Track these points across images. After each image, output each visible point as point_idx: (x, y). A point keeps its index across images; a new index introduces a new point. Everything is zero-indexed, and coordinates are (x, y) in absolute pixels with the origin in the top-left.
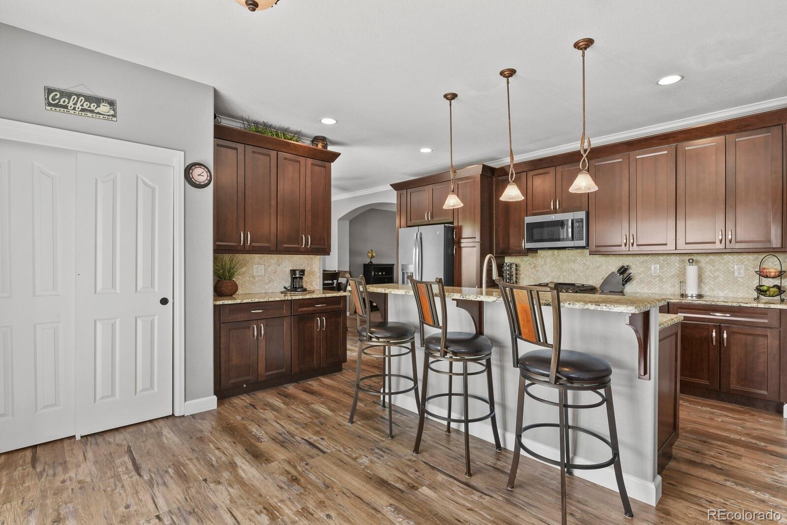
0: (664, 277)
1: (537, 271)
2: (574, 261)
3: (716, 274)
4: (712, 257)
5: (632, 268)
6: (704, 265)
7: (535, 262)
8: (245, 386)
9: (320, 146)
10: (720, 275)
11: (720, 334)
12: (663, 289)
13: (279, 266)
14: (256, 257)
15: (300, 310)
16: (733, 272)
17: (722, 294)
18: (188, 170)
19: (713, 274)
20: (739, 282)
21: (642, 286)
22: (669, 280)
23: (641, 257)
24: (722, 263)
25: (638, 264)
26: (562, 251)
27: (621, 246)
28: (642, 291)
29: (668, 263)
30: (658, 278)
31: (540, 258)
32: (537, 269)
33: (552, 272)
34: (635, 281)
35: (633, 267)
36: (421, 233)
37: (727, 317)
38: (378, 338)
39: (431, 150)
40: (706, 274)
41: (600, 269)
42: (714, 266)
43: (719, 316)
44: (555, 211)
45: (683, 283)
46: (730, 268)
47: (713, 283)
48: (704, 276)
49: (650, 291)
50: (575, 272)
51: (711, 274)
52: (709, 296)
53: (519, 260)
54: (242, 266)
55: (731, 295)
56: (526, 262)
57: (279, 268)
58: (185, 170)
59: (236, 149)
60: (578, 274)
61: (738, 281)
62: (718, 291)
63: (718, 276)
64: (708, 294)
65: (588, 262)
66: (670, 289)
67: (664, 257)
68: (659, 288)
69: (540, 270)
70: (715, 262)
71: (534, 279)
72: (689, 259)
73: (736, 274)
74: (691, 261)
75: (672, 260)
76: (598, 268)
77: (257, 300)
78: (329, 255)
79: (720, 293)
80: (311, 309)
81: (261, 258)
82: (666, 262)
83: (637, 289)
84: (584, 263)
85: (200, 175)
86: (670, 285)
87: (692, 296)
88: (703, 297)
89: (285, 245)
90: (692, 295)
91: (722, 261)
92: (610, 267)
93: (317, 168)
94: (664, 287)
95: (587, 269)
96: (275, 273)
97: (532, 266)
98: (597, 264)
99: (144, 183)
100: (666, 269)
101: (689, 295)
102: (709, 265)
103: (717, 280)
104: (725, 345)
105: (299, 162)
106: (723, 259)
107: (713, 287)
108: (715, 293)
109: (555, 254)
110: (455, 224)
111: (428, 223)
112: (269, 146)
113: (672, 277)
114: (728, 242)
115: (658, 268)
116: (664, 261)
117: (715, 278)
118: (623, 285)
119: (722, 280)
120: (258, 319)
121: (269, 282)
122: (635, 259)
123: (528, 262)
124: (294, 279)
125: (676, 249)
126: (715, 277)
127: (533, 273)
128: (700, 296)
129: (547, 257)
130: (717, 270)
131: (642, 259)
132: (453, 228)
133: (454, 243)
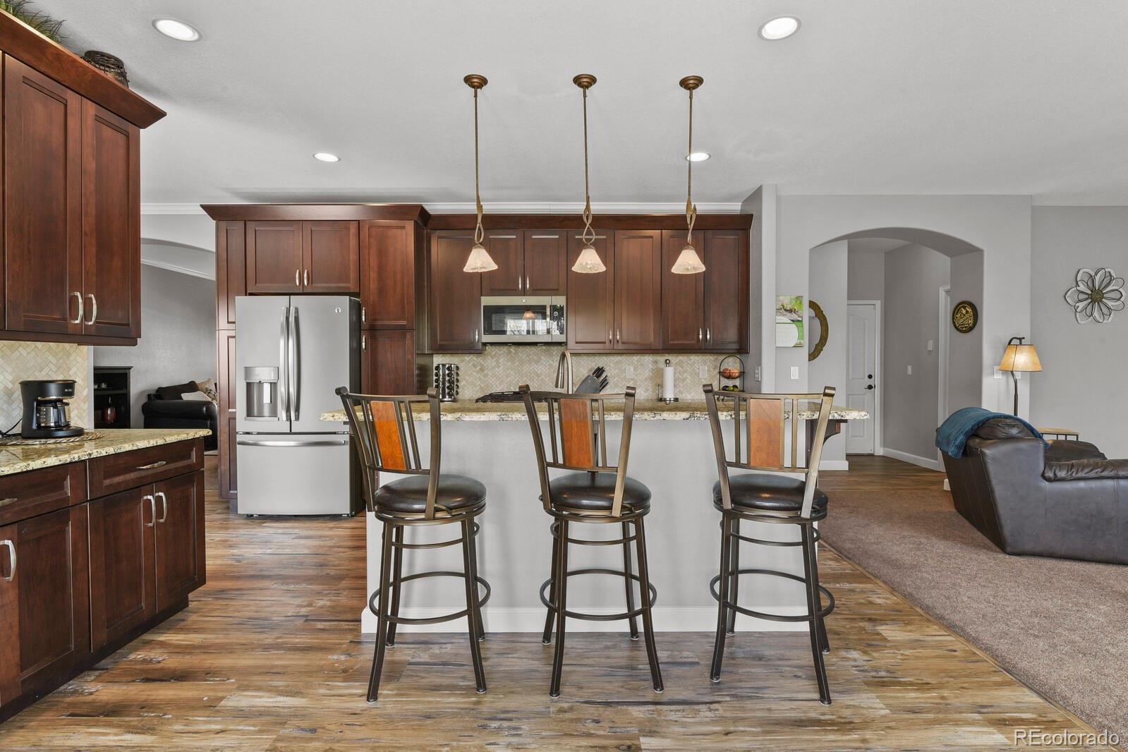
0: (638, 380)
1: (486, 376)
2: (537, 362)
4: (681, 358)
5: (605, 369)
7: (483, 363)
10: (688, 377)
15: (107, 482)
16: (698, 374)
19: (683, 376)
22: (643, 384)
23: (615, 357)
24: (689, 364)
25: (611, 365)
26: (521, 347)
27: (604, 343)
29: (641, 365)
31: (489, 357)
32: (485, 373)
33: (507, 376)
34: (611, 387)
35: (607, 369)
36: (297, 310)
39: (337, 159)
42: (682, 367)
44: (524, 293)
45: (660, 386)
46: (695, 369)
47: (682, 385)
50: (538, 376)
51: (680, 377)
53: (457, 359)
56: (469, 362)
60: (542, 379)
62: (686, 393)
63: (686, 378)
66: (644, 393)
67: (638, 357)
69: (491, 374)
70: (683, 363)
71: (481, 388)
72: (666, 360)
73: (701, 376)
74: (668, 362)
75: (645, 361)
79: (688, 395)
80: (132, 476)
82: (639, 363)
86: (644, 389)
87: (670, 400)
90: (670, 398)
91: (689, 362)
92: (581, 369)
97: (478, 369)
100: (640, 370)
101: (667, 399)
102: (678, 367)
103: (686, 382)
106: (691, 359)
107: (682, 389)
108: (683, 395)
109: (511, 352)
110: (364, 297)
111: (301, 291)
113: (646, 379)
115: (632, 370)
116: (637, 361)
117: (684, 380)
118: (600, 390)
119: (689, 382)
122: (609, 359)
123: (472, 363)
127: (480, 379)
128: (676, 400)
129: (500, 355)
130: (685, 371)
131: (617, 359)
132: (360, 304)
133: (360, 329)
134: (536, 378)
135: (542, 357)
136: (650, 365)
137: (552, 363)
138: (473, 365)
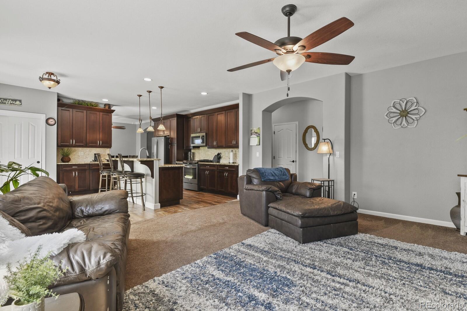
1: (200, 155)
8: (70, 193)
9: (107, 107)
13: (90, 152)
14: (80, 149)
15: (93, 167)
18: (47, 121)
21: (224, 160)
25: (222, 152)
31: (200, 150)
33: (203, 155)
34: (223, 158)
38: (103, 173)
39: (156, 108)
43: (226, 168)
44: (199, 132)
50: (209, 155)
54: (74, 152)
57: (90, 153)
58: (46, 120)
59: (69, 111)
71: (199, 158)
74: (232, 151)
77: (74, 163)
78: (111, 148)
81: (82, 149)
85: (51, 122)
89: (90, 144)
90: (231, 162)
93: (105, 116)
95: (212, 154)
96: (88, 155)
98: (214, 152)
99: (31, 125)
105: (96, 114)
112: (83, 109)
115: (227, 153)
118: (219, 159)
120: (75, 170)
121: (86, 158)
124: (95, 157)
131: (223, 150)
132: (169, 138)
133: (169, 144)
135: (207, 150)
137: (209, 151)
138: (197, 152)
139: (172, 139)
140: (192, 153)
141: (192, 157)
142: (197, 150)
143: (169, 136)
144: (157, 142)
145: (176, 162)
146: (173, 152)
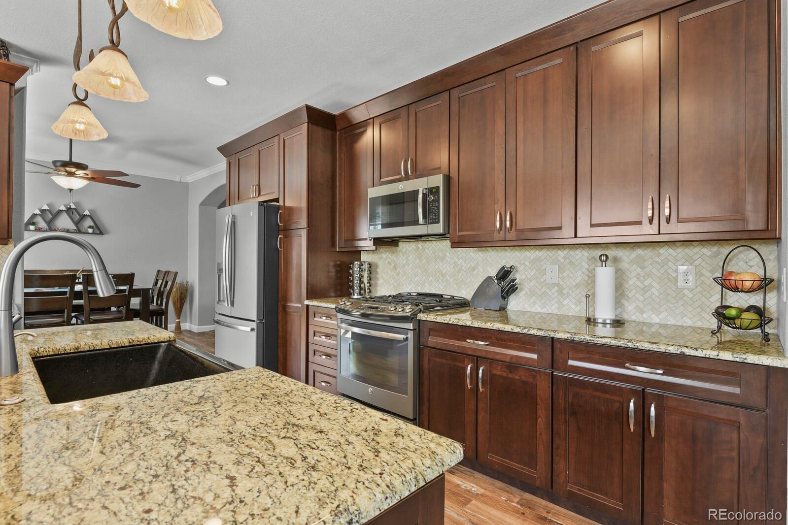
0: (565, 286)
1: (398, 274)
3: (646, 283)
4: (640, 251)
5: (519, 270)
6: (627, 266)
7: (396, 260)
10: (654, 284)
11: (642, 410)
12: (564, 306)
16: (676, 279)
17: (656, 319)
19: (642, 283)
20: (685, 298)
21: (532, 300)
22: (573, 292)
23: (532, 251)
24: (657, 262)
25: (527, 263)
28: (533, 310)
29: (571, 263)
30: (556, 288)
31: (401, 255)
32: (397, 271)
33: (415, 275)
34: (524, 292)
35: (521, 268)
36: (234, 216)
37: (658, 375)
40: (631, 282)
41: (475, 272)
42: (643, 268)
43: (642, 371)
44: (407, 178)
45: (590, 298)
46: (670, 271)
47: (641, 299)
48: (627, 286)
49: (544, 311)
50: (443, 275)
51: (638, 283)
52: (635, 321)
55: (671, 321)
56: (385, 259)
60: (447, 280)
61: (685, 295)
62: (650, 312)
63: (650, 287)
64: (633, 318)
65: (461, 260)
66: (573, 307)
67: (566, 252)
68: (557, 305)
69: (402, 273)
70: (645, 261)
71: (394, 286)
72: (601, 256)
73: (681, 283)
74: (603, 258)
75: (577, 257)
76: (474, 270)
79: (653, 316)
82: (567, 261)
83: (526, 306)
84: (455, 263)
86: (574, 301)
87: (604, 324)
88: (624, 323)
90: (605, 320)
91: (658, 259)
92: (488, 268)
94: (565, 303)
95: (459, 272)
97: (392, 267)
98: (472, 263)
100: (567, 272)
101: (600, 321)
102: (635, 267)
103: (648, 294)
104: (653, 436)
106: (659, 255)
107: (641, 306)
108: (645, 315)
110: (281, 203)
113: (578, 286)
114: (663, 221)
115: (556, 270)
116: (565, 258)
117: (645, 289)
118: (504, 298)
119: (657, 293)
122: (524, 254)
125: (576, 236)
126: (645, 287)
127: (394, 277)
128: (618, 323)
129: (409, 252)
130: (649, 275)
131: (534, 255)
132: (279, 208)
133: (279, 230)
134: (441, 278)
135: (447, 254)
136: (584, 264)
137: (457, 260)
138: (389, 262)
139: (290, 211)
140: (366, 266)
141: (365, 280)
142: (384, 256)
143: (277, 200)
144: (234, 224)
145: (307, 302)
146: (294, 261)
